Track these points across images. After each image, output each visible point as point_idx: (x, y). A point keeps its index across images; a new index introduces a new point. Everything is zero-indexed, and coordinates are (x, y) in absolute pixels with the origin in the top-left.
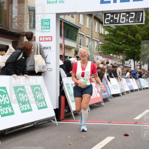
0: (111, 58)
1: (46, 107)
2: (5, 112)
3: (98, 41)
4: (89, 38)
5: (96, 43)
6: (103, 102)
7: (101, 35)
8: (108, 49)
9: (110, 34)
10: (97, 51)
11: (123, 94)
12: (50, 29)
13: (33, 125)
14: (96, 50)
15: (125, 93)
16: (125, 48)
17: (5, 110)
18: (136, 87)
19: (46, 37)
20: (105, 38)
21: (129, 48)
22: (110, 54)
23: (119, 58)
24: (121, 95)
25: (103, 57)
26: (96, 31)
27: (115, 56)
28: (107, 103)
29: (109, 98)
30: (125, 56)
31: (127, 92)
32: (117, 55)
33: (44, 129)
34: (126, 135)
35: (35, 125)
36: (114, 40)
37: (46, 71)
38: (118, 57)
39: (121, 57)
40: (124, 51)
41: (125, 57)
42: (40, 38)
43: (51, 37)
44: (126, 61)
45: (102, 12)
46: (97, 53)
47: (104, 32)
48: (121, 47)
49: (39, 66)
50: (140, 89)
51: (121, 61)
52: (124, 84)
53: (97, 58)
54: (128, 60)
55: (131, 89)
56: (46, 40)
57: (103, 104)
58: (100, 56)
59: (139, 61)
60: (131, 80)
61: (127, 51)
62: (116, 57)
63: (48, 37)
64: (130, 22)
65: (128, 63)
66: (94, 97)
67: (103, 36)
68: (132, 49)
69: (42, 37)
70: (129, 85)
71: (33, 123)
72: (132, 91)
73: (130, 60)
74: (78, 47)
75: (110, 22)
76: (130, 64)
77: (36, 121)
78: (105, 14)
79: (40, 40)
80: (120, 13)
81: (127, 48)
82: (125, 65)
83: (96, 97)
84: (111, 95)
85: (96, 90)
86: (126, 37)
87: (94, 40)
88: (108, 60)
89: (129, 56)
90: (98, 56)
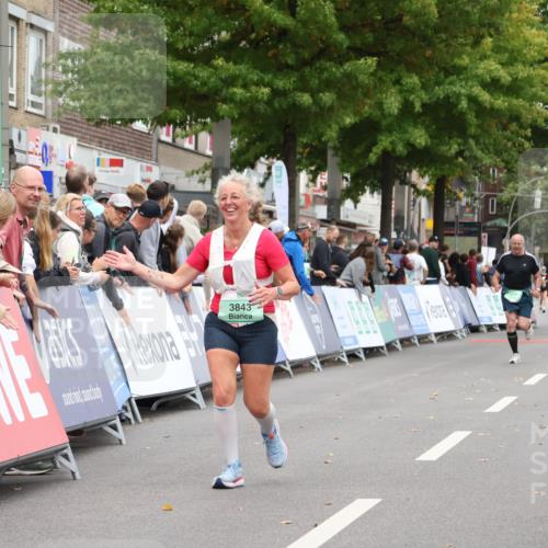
0: (142, 149)
3: (45, 32)
5: (33, 40)
6: (69, 451)
10: (41, 100)
22: (132, 121)
23: (196, 152)
25: (84, 140)
27: (164, 134)
29: (117, 422)
30: (234, 134)
32: (180, 130)
38: (188, 144)
39: (207, 142)
40: (224, 101)
41: (234, 143)
44: (240, 170)
46: (42, 112)
48: (203, 73)
51: (206, 167)
53: (45, 146)
54: (253, 166)
57: (71, 464)
58: (67, 131)
59: (321, 168)
61: (242, 103)
62: (173, 145)
66: (8, 421)
68: (276, 93)
73: (263, 160)
76: (266, 192)
81: (245, 86)
83: (21, 418)
84: (129, 400)
85: (23, 371)
86: (233, 6)
87: (23, 25)
88: (118, 163)
89: (261, 139)
90: (51, 133)
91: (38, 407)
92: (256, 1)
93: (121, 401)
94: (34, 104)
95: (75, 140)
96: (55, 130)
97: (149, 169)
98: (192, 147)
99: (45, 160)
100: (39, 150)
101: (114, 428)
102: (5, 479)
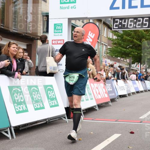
0: (119, 61)
1: (58, 105)
2: (20, 109)
3: (106, 45)
4: (98, 42)
5: (104, 46)
6: (110, 102)
7: (109, 39)
8: (116, 52)
9: (118, 39)
10: (105, 55)
11: (129, 95)
12: (62, 33)
13: (46, 122)
14: (105, 53)
15: (132, 94)
16: (131, 52)
17: (19, 107)
18: (141, 89)
19: (59, 40)
22: (118, 57)
23: (126, 62)
24: (128, 96)
25: (111, 60)
26: (105, 36)
27: (122, 59)
28: (114, 103)
29: (117, 98)
31: (133, 93)
32: (124, 59)
33: (56, 126)
34: (132, 133)
35: (47, 122)
36: (122, 44)
37: (57, 72)
39: (128, 60)
40: (131, 54)
41: (132, 60)
42: (53, 41)
43: (63, 41)
44: (133, 64)
45: (111, 17)
47: (113, 37)
48: (128, 50)
49: (50, 67)
50: (145, 91)
51: (128, 64)
52: (130, 86)
53: (106, 61)
54: (135, 64)
55: (137, 91)
56: (58, 43)
57: (111, 104)
58: (109, 59)
60: (137, 82)
61: (133, 55)
62: (123, 61)
63: (60, 40)
64: (137, 27)
65: (135, 66)
66: (102, 97)
67: (112, 41)
68: (138, 53)
69: (55, 40)
70: (135, 87)
71: (45, 120)
72: (138, 92)
73: (136, 63)
75: (119, 27)
76: (136, 68)
77: (48, 118)
78: (114, 19)
79: (53, 43)
80: (128, 18)
81: (134, 52)
82: (131, 68)
83: (104, 97)
85: (104, 91)
87: (103, 44)
88: (116, 63)
89: (136, 60)
90: (106, 59)
91: (106, 96)
92: (135, 41)
93: (117, 96)
94: (104, 55)
95: (110, 60)
98: (126, 61)
99: (106, 63)
102: (102, 105)
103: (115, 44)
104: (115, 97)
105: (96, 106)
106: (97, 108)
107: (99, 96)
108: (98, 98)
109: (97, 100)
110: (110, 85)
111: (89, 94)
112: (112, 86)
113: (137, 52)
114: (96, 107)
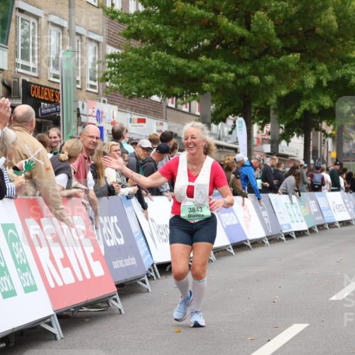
0: (157, 112)
3: (98, 43)
4: (62, 28)
5: (91, 47)
6: (117, 297)
7: (111, 15)
8: (142, 73)
9: (147, 13)
10: (96, 84)
14: (91, 79)
18: (255, 230)
20: (129, 28)
21: (228, 70)
22: (151, 95)
23: (190, 113)
25: (122, 107)
27: (170, 103)
28: (134, 300)
29: (146, 278)
30: (213, 102)
31: (220, 252)
32: (179, 100)
36: (166, 37)
38: (185, 109)
39: (196, 107)
40: (207, 82)
41: (213, 107)
44: (217, 123)
46: (96, 91)
47: (125, 4)
48: (194, 65)
53: (98, 112)
54: (224, 121)
55: (237, 240)
57: (118, 305)
58: (111, 102)
59: (266, 122)
61: (218, 83)
62: (176, 109)
65: (226, 134)
66: (80, 278)
68: (238, 76)
70: (228, 223)
72: (239, 246)
73: (230, 117)
74: (17, 65)
76: (233, 137)
81: (219, 73)
83: (88, 276)
84: (153, 265)
85: (90, 250)
86: (211, 24)
87: (84, 39)
88: (143, 121)
89: (230, 104)
90: (102, 103)
91: (98, 270)
92: (224, 21)
93: (147, 265)
94: (92, 86)
95: (115, 108)
96: (104, 102)
97: (161, 124)
98: (187, 110)
99: (99, 120)
100: (95, 114)
101: (144, 282)
102: (79, 314)
103: (136, 35)
104: (139, 274)
105: (49, 317)
106: (56, 329)
107: (66, 272)
108: (60, 284)
109: (53, 293)
110: (114, 219)
111: (17, 266)
112: (123, 223)
113: (232, 72)
114: (50, 324)
